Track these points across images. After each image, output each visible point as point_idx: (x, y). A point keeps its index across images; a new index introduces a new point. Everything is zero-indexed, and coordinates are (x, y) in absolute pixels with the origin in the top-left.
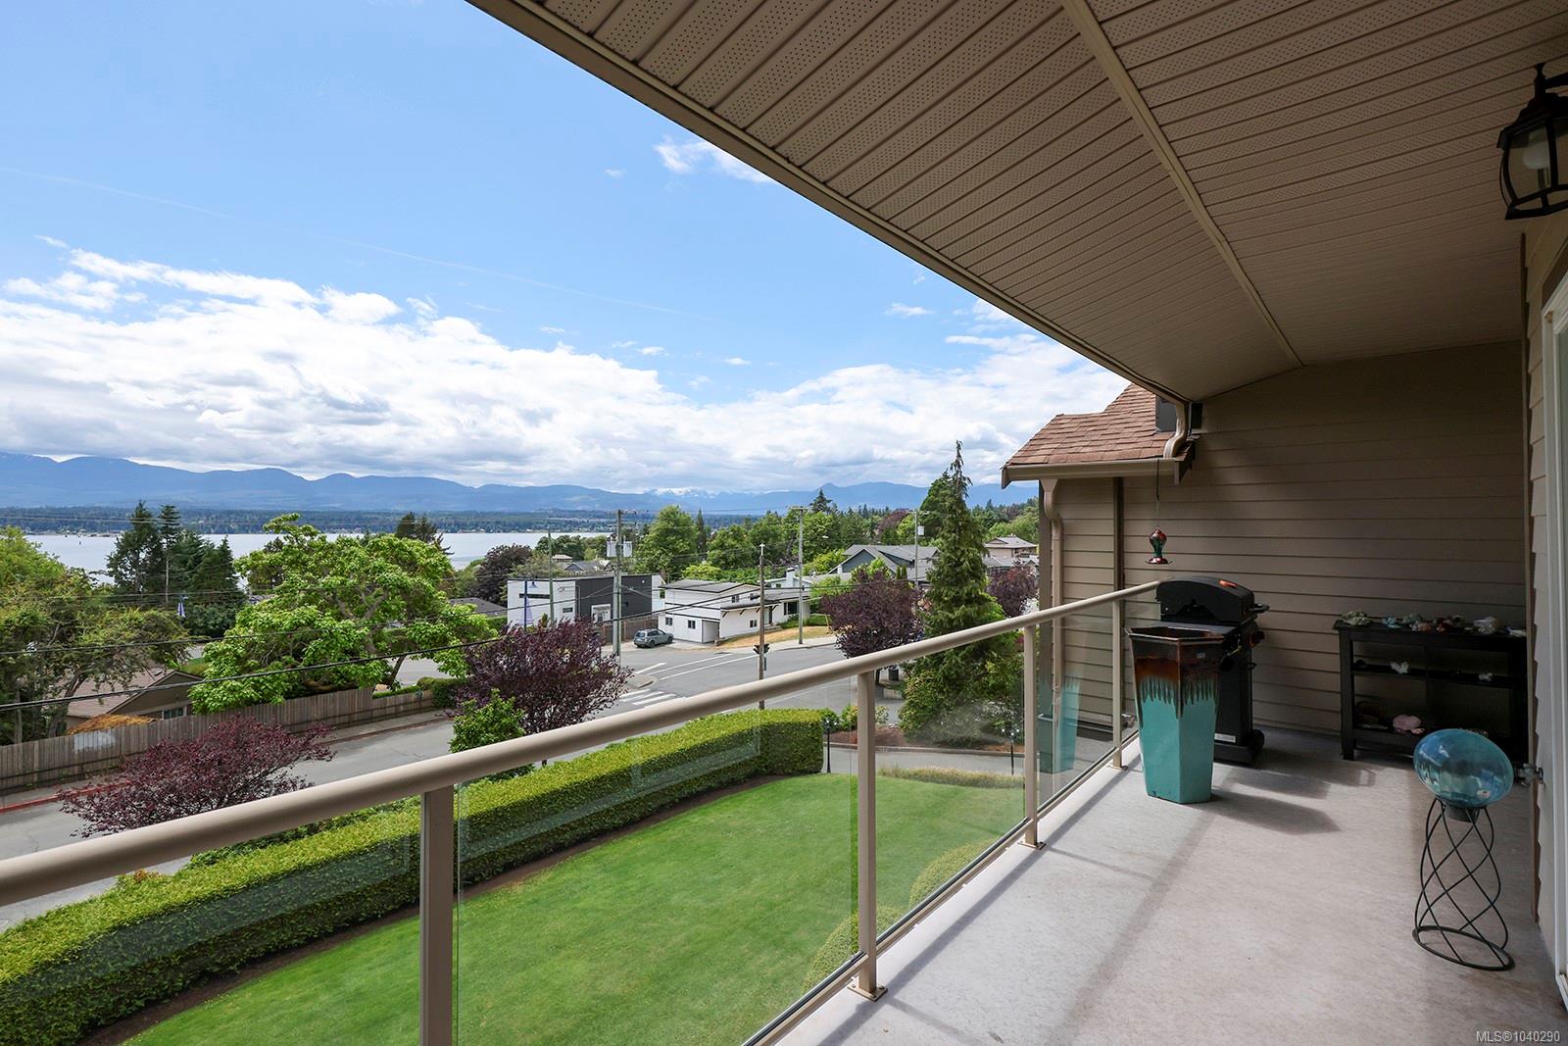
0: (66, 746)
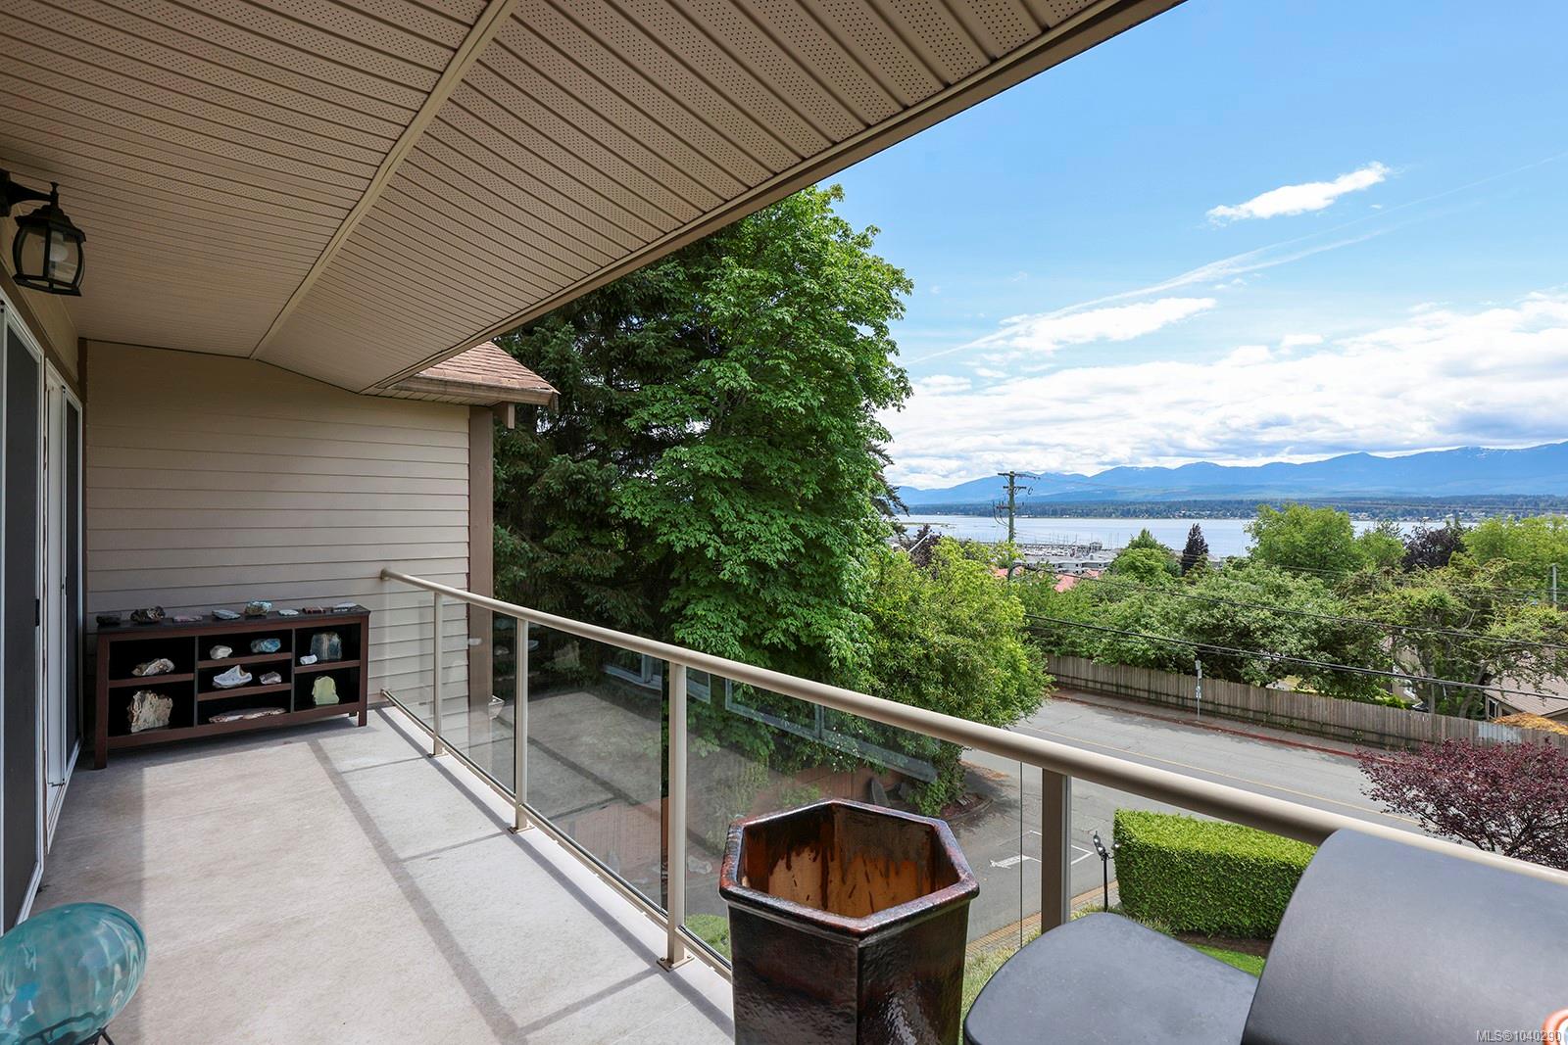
0: (1471, 731)
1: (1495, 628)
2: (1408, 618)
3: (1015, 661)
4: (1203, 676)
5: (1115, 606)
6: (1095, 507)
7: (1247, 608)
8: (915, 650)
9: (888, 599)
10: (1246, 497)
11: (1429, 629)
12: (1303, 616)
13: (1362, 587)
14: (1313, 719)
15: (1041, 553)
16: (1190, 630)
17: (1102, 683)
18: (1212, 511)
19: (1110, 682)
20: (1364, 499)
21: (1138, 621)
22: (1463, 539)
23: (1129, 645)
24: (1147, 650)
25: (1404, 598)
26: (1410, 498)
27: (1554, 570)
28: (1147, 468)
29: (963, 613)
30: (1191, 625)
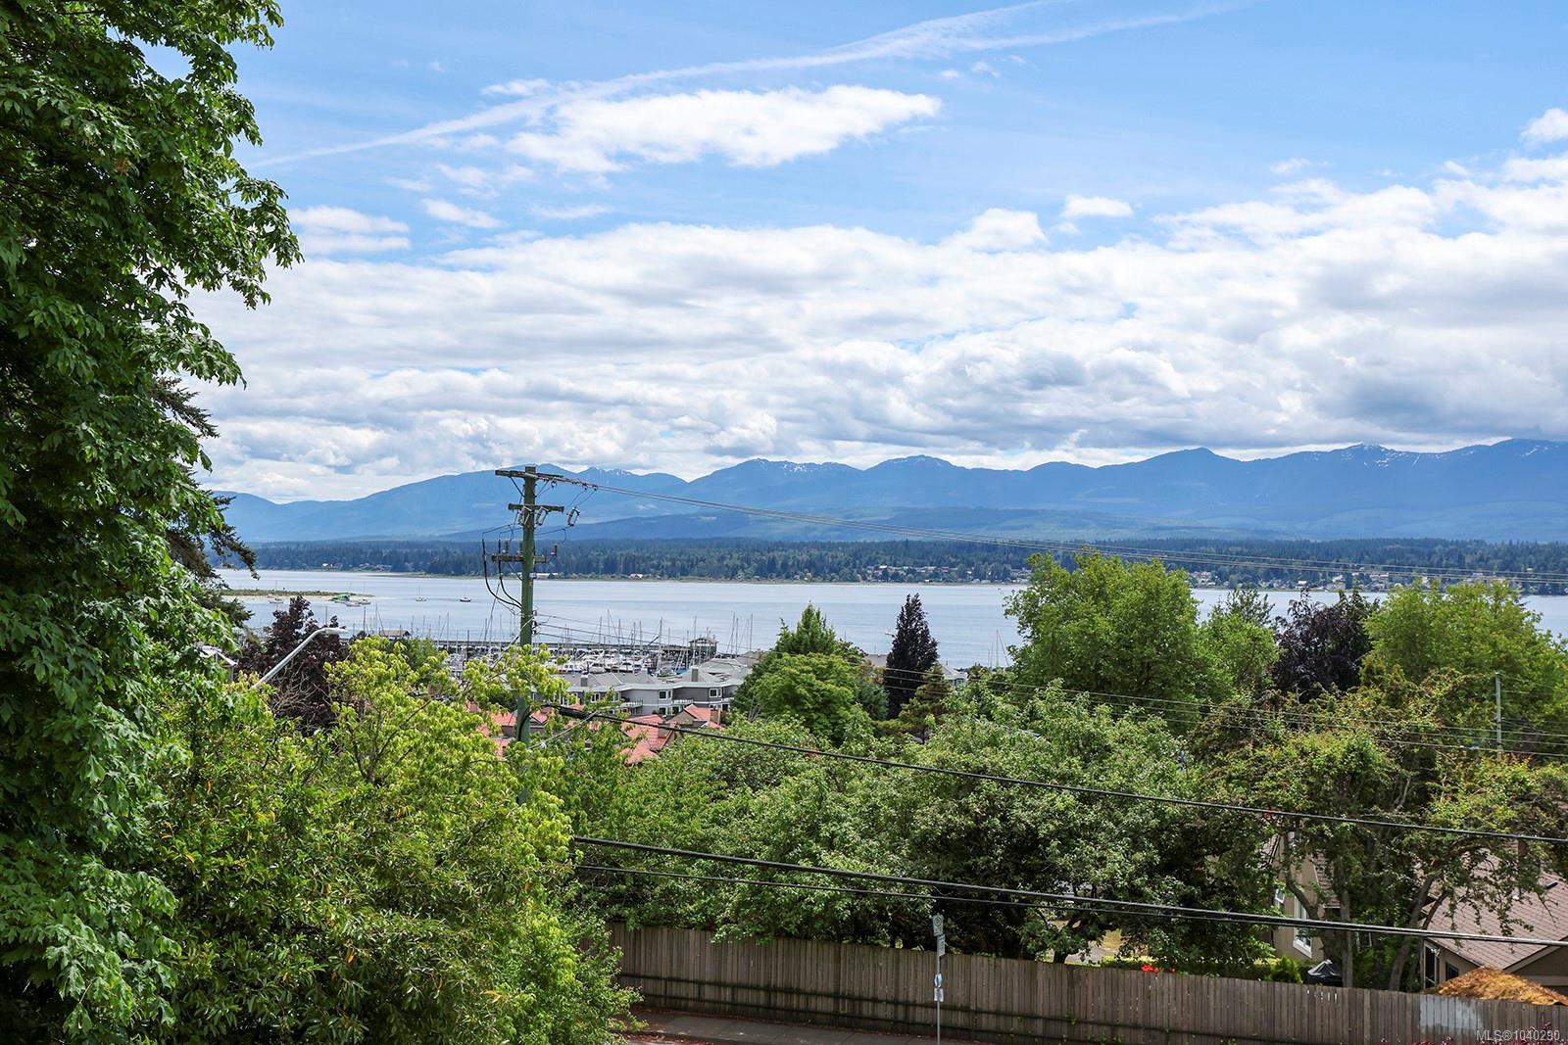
0: (1409, 1014)
1: (1441, 807)
2: (1311, 795)
3: (544, 959)
4: (947, 950)
5: (763, 797)
6: (701, 553)
7: (1030, 788)
8: (291, 961)
9: (215, 823)
10: (1003, 536)
11: (1344, 817)
12: (1133, 800)
13: (1234, 734)
14: (1153, 1024)
15: (579, 665)
16: (921, 846)
17: (735, 987)
18: (938, 565)
19: (752, 981)
20: (1204, 543)
21: (813, 831)
22: (1366, 625)
23: (796, 892)
24: (834, 899)
25: (1303, 754)
26: (1278, 544)
27: (1498, 682)
28: (810, 466)
29: (416, 843)
30: (925, 835)
